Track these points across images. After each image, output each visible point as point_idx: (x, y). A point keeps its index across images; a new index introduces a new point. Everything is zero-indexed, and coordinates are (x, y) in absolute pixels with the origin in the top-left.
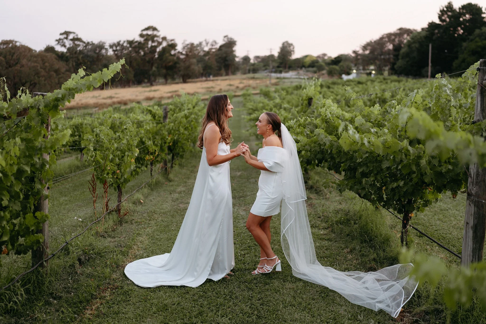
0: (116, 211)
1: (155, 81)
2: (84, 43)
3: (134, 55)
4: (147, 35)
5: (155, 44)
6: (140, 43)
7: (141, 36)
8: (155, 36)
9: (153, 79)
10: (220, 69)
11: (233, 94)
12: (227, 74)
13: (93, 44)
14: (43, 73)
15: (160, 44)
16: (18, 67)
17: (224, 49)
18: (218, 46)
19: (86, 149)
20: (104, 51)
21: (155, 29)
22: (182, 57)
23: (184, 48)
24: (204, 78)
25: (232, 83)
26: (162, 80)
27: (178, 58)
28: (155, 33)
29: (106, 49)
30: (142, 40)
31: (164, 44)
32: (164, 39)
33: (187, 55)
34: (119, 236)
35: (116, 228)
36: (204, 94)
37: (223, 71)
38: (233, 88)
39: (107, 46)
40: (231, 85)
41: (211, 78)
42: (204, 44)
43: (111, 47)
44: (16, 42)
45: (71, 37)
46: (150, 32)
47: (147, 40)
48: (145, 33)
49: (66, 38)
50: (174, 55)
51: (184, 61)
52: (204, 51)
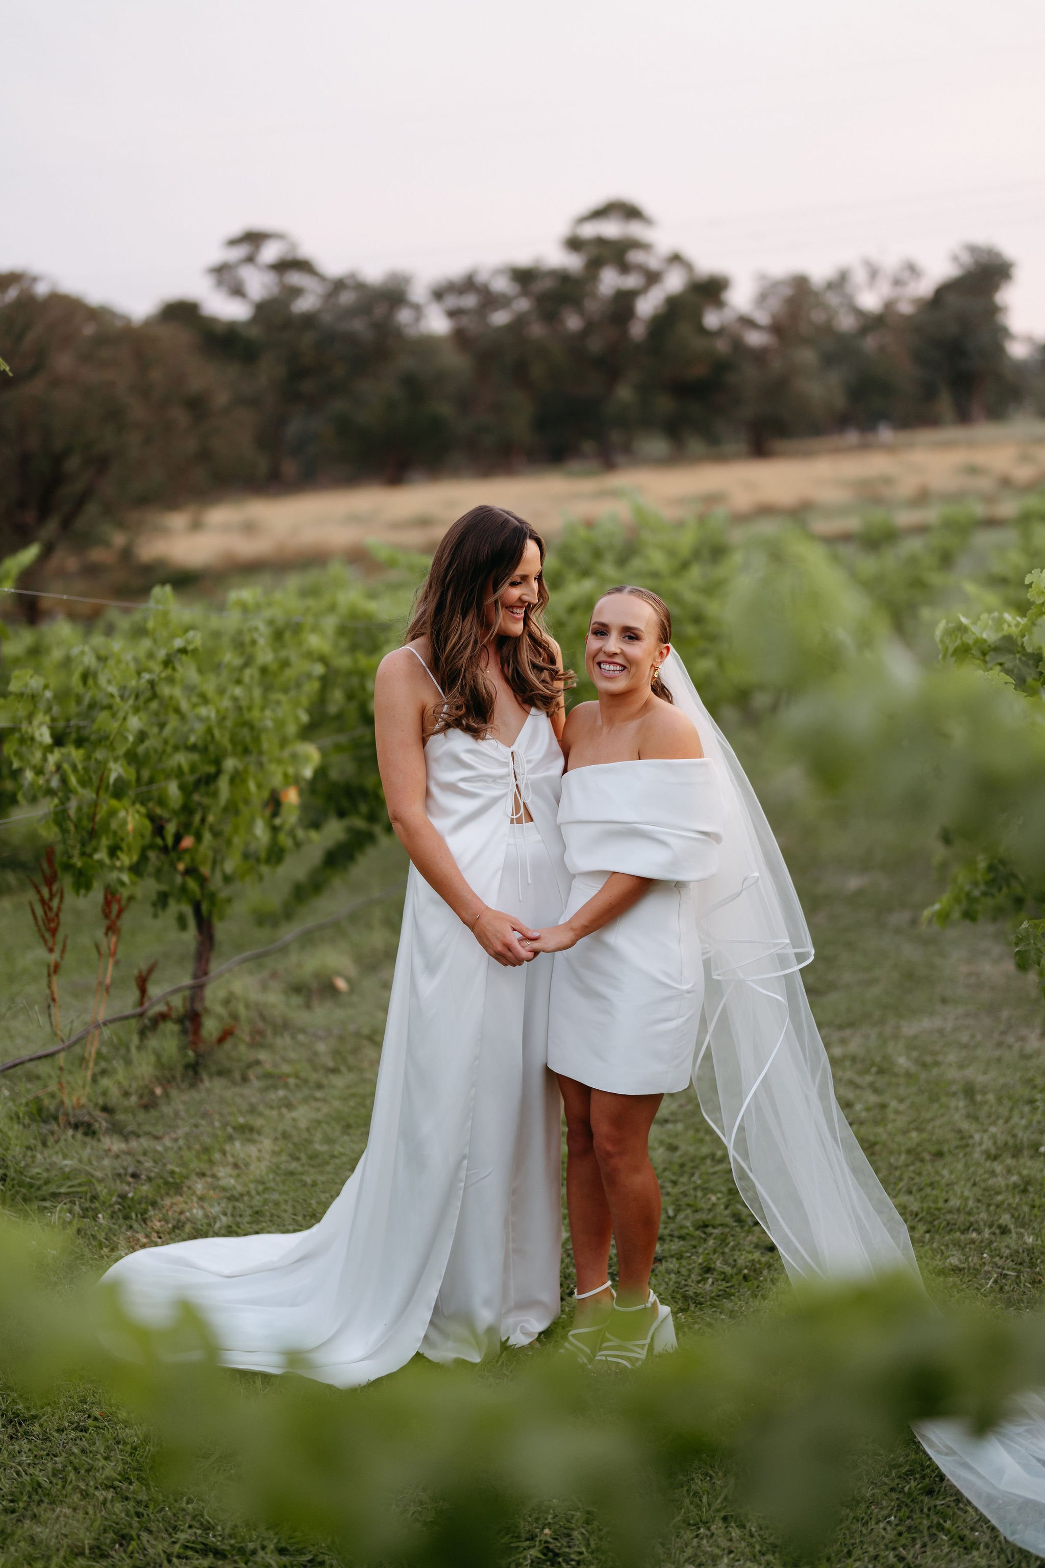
0: (180, 1021)
1: (627, 449)
2: (321, 277)
3: (537, 330)
4: (601, 242)
5: (631, 281)
6: (563, 277)
7: (574, 244)
8: (633, 244)
9: (616, 436)
10: (929, 393)
11: (979, 510)
12: (964, 417)
13: (360, 287)
14: (138, 411)
15: (653, 278)
16: (36, 387)
17: (953, 301)
18: (925, 287)
19: (17, 735)
20: (404, 316)
21: (630, 212)
22: (755, 339)
23: (762, 298)
24: (852, 437)
25: (981, 458)
26: (657, 445)
27: (738, 345)
28: (635, 230)
29: (417, 308)
30: (573, 262)
31: (674, 282)
32: (676, 259)
33: (777, 329)
34: (159, 1130)
35: (166, 1094)
36: (843, 511)
37: (945, 403)
38: (985, 484)
39: (419, 292)
40: (973, 470)
41: (886, 434)
42: (859, 276)
43: (439, 294)
44: (35, 279)
45: (270, 253)
46: (611, 229)
47: (594, 265)
48: (589, 231)
49: (250, 259)
50: (720, 332)
51: (759, 356)
52: (859, 313)
